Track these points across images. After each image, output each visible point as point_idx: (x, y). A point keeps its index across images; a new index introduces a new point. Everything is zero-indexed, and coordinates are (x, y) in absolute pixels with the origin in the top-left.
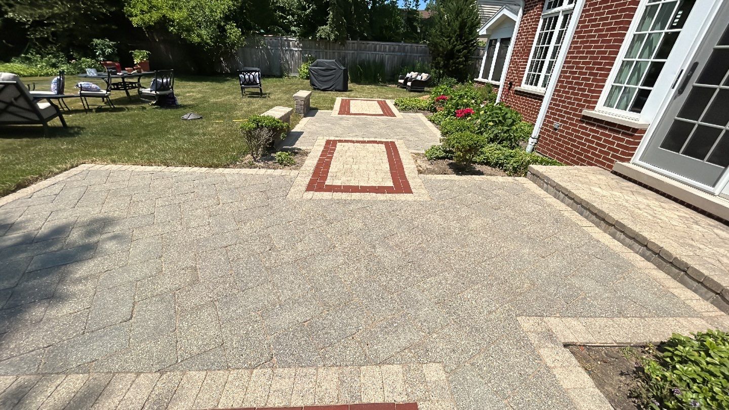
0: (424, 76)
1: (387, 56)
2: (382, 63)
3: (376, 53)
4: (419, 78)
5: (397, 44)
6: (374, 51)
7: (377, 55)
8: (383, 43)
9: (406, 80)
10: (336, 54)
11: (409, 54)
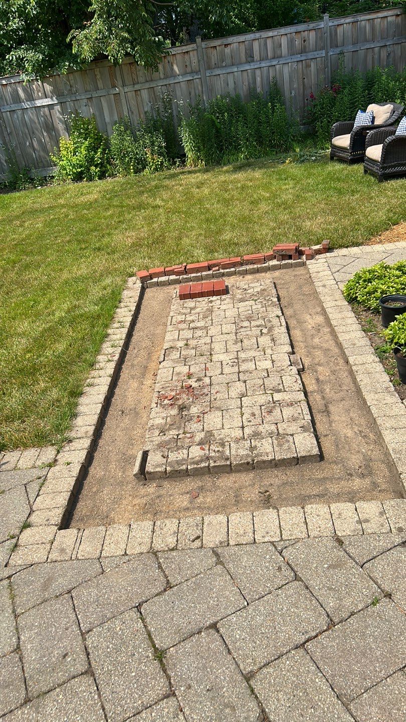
1: (286, 70)
2: (275, 92)
3: (253, 66)
5: (312, 26)
6: (248, 62)
7: (258, 72)
8: (270, 34)
10: (145, 94)
11: (351, 48)
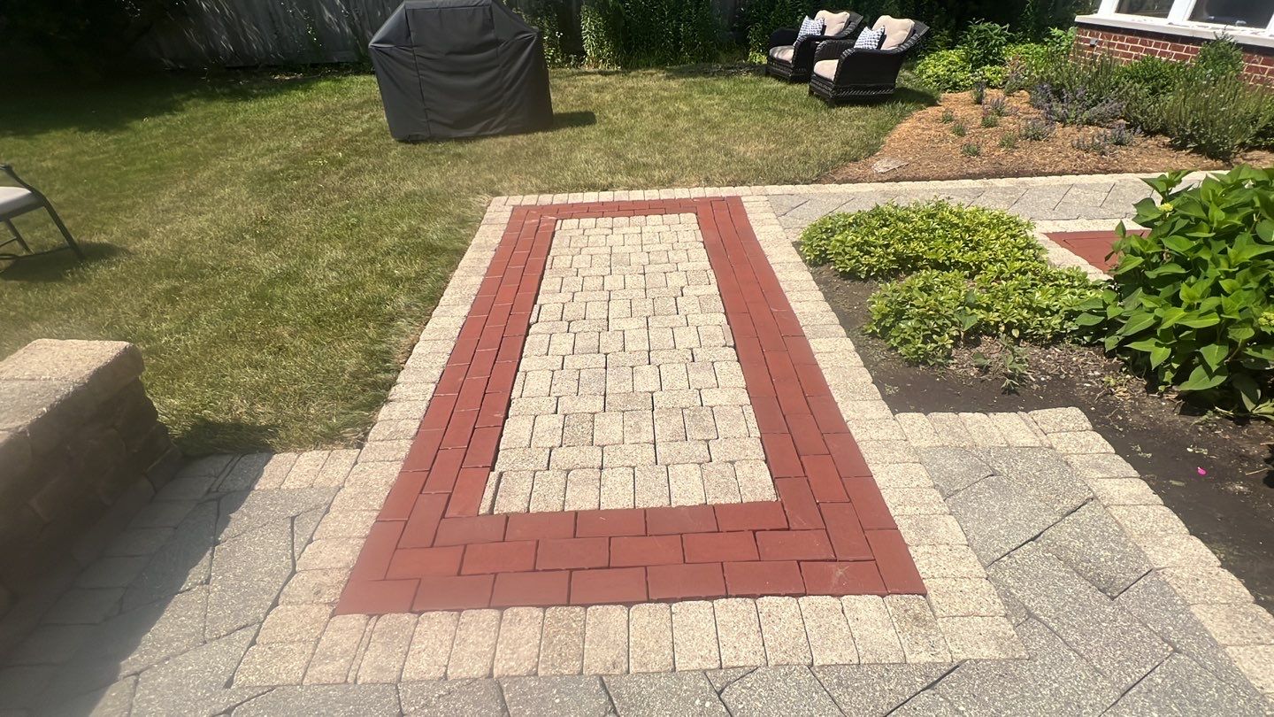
0: (893, 31)
4: (867, 39)
9: (809, 51)
